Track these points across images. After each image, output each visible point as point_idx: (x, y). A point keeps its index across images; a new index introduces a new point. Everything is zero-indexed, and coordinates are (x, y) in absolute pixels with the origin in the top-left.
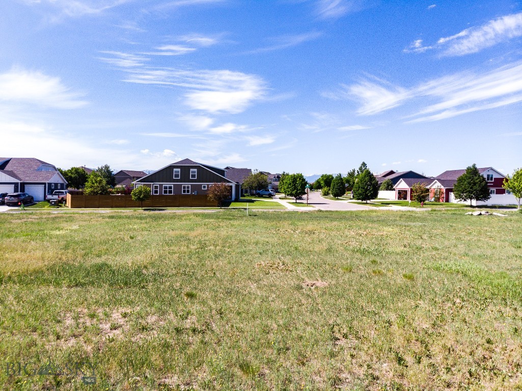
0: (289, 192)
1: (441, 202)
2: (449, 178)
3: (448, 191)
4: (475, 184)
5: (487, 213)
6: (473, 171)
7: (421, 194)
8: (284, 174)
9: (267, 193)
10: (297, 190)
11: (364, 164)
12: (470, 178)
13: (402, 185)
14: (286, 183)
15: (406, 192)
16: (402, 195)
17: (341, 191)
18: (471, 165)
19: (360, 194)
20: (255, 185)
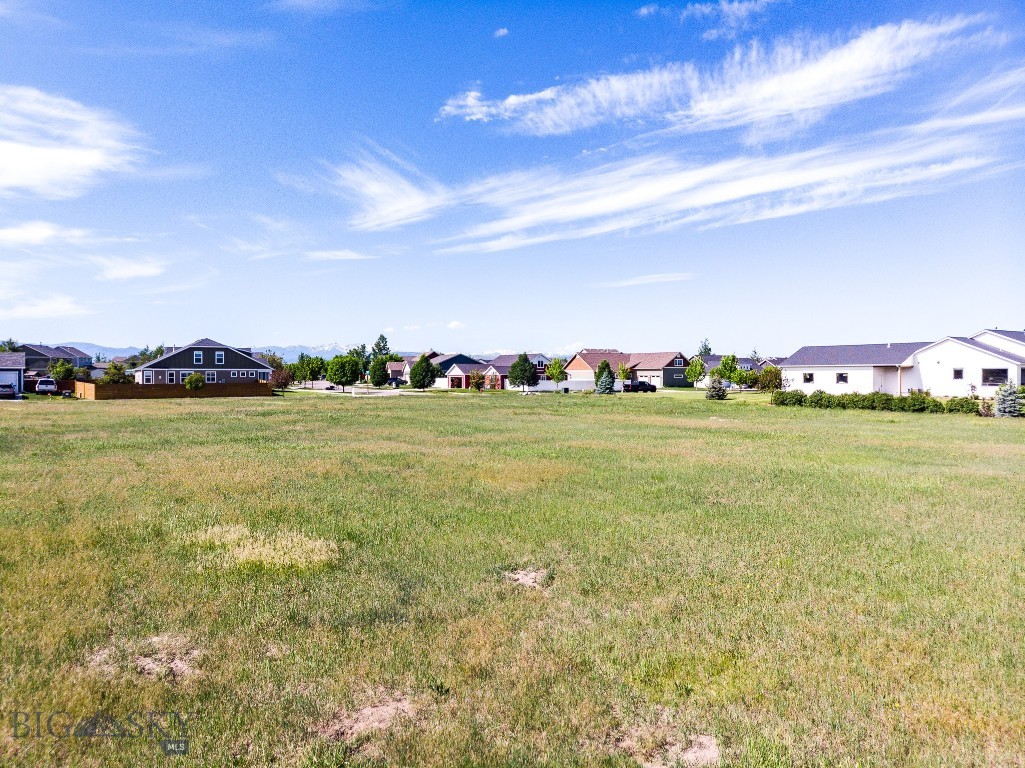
0: (337, 379)
1: (497, 389)
2: (503, 364)
3: (504, 378)
4: (526, 371)
6: (524, 358)
7: (479, 381)
11: (382, 338)
12: (521, 365)
13: (456, 371)
15: (460, 379)
16: (456, 383)
18: (522, 352)
19: (418, 382)
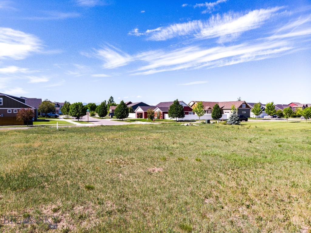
0: (73, 114)
1: (160, 119)
3: (164, 113)
4: (178, 109)
5: (190, 124)
6: (177, 103)
7: (152, 115)
8: (66, 103)
9: (54, 115)
10: (79, 113)
11: (112, 98)
12: (176, 106)
13: (140, 110)
14: (71, 108)
15: (142, 114)
16: (140, 115)
17: (104, 113)
18: (176, 100)
19: (119, 115)
20: (46, 109)
